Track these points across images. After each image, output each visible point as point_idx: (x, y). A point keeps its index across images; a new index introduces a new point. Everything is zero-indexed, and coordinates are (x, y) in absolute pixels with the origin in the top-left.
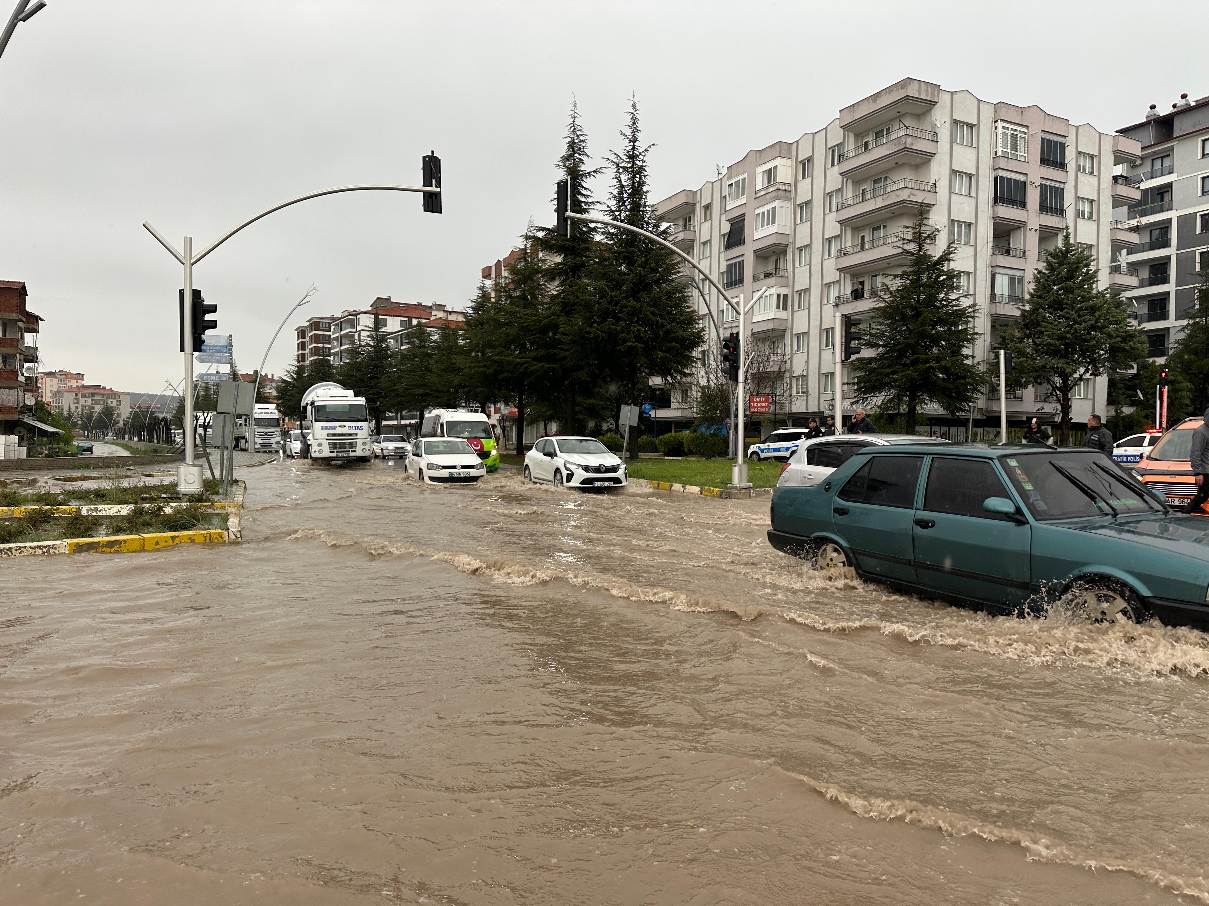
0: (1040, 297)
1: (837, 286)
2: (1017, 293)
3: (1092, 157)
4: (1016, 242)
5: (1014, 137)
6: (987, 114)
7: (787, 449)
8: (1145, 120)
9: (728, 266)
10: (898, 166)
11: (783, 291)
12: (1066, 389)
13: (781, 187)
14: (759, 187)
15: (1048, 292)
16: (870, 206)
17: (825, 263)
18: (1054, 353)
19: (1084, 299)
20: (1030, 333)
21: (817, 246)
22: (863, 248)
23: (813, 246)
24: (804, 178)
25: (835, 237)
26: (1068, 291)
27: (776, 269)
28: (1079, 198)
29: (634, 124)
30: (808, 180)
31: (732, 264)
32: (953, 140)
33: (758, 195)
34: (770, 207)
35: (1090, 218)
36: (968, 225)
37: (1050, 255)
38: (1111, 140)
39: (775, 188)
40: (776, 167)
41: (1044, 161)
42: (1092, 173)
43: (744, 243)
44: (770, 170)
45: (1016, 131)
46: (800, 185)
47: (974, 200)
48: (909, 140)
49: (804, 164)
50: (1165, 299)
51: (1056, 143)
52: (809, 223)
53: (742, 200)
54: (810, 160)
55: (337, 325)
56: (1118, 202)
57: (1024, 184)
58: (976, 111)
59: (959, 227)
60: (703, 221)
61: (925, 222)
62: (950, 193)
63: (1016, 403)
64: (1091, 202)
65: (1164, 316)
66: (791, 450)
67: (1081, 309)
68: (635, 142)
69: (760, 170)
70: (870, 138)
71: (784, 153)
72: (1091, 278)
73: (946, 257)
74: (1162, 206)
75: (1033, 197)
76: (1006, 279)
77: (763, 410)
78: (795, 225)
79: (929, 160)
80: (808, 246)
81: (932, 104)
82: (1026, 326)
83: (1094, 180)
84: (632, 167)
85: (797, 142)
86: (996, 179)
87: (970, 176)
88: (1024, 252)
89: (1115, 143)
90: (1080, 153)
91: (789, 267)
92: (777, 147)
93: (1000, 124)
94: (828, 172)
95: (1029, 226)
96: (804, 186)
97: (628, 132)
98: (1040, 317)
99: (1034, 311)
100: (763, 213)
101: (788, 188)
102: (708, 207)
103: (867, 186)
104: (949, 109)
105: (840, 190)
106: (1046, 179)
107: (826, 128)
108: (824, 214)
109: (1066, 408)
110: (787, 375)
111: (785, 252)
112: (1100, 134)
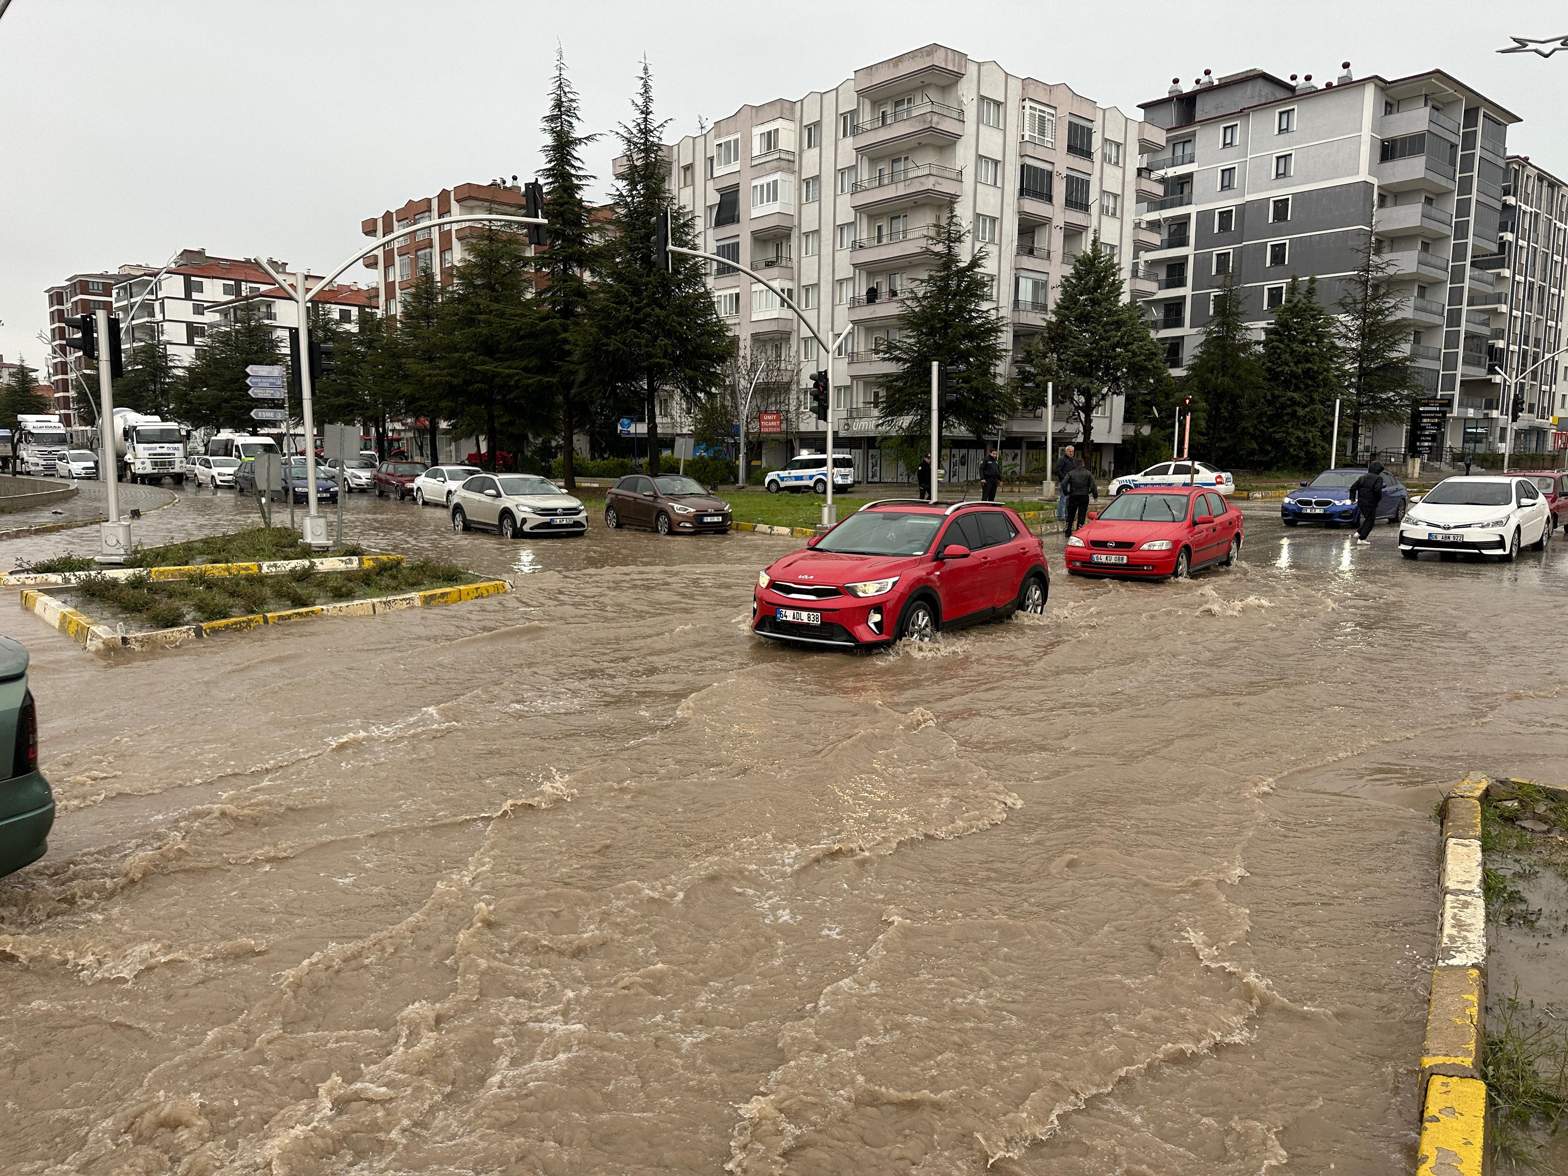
0: (1067, 308)
1: (851, 284)
2: (1041, 300)
3: (1118, 145)
4: (1040, 241)
5: (1042, 119)
6: (1015, 89)
7: (811, 477)
8: (1167, 96)
9: (718, 247)
10: (921, 146)
11: (787, 285)
12: (1088, 409)
13: (783, 156)
14: (756, 152)
15: (1076, 303)
16: (889, 192)
17: (837, 254)
18: (1079, 370)
19: (1110, 313)
20: (1055, 347)
21: (827, 233)
22: (879, 241)
23: (823, 232)
24: (809, 146)
25: (849, 224)
26: (1094, 302)
27: (777, 257)
28: (1103, 192)
29: (646, 92)
30: (816, 150)
31: (724, 246)
32: (979, 121)
33: (754, 163)
34: (770, 179)
35: (1114, 215)
36: (993, 220)
37: (1079, 261)
38: (1136, 125)
39: (776, 156)
40: (777, 130)
41: (1072, 149)
42: (1117, 163)
43: (738, 222)
44: (769, 133)
45: (1044, 112)
46: (804, 156)
47: (1000, 191)
48: (935, 118)
49: (810, 130)
50: (1180, 304)
51: (1083, 127)
52: (817, 204)
53: (735, 167)
54: (817, 124)
55: (124, 288)
56: (1142, 196)
57: (1050, 174)
58: (1003, 86)
59: (984, 221)
60: (682, 185)
61: (955, 220)
62: (976, 182)
63: (1035, 422)
64: (1116, 196)
65: (1179, 323)
66: (815, 479)
67: (1107, 324)
68: (648, 114)
69: (757, 131)
70: (889, 109)
71: (786, 113)
72: (1116, 288)
73: (975, 263)
74: (1182, 198)
75: (1059, 189)
76: (1030, 283)
77: (775, 430)
78: (800, 205)
79: (955, 143)
80: (817, 232)
81: (959, 76)
82: (1052, 339)
83: (1118, 172)
84: (644, 144)
85: (802, 101)
86: (1022, 167)
87: (996, 162)
88: (1049, 253)
89: (1141, 131)
90: (1106, 140)
91: (794, 256)
92: (778, 105)
93: (1028, 104)
94: (839, 144)
95: (1054, 224)
96: (811, 156)
97: (640, 101)
98: (1066, 332)
99: (1060, 322)
100: (762, 186)
101: (791, 158)
102: (688, 168)
103: (885, 166)
104: (975, 83)
105: (854, 167)
106: (1072, 169)
107: (837, 89)
108: (835, 195)
109: (1087, 430)
110: (794, 387)
111: (788, 237)
112: (1127, 119)
